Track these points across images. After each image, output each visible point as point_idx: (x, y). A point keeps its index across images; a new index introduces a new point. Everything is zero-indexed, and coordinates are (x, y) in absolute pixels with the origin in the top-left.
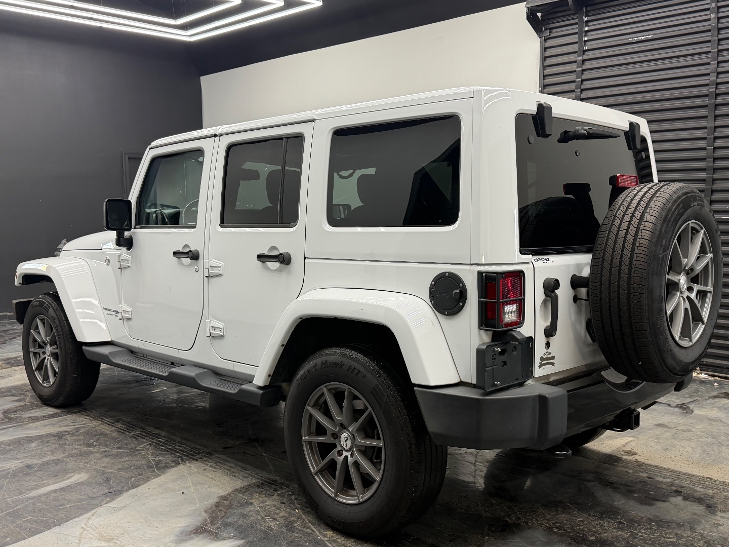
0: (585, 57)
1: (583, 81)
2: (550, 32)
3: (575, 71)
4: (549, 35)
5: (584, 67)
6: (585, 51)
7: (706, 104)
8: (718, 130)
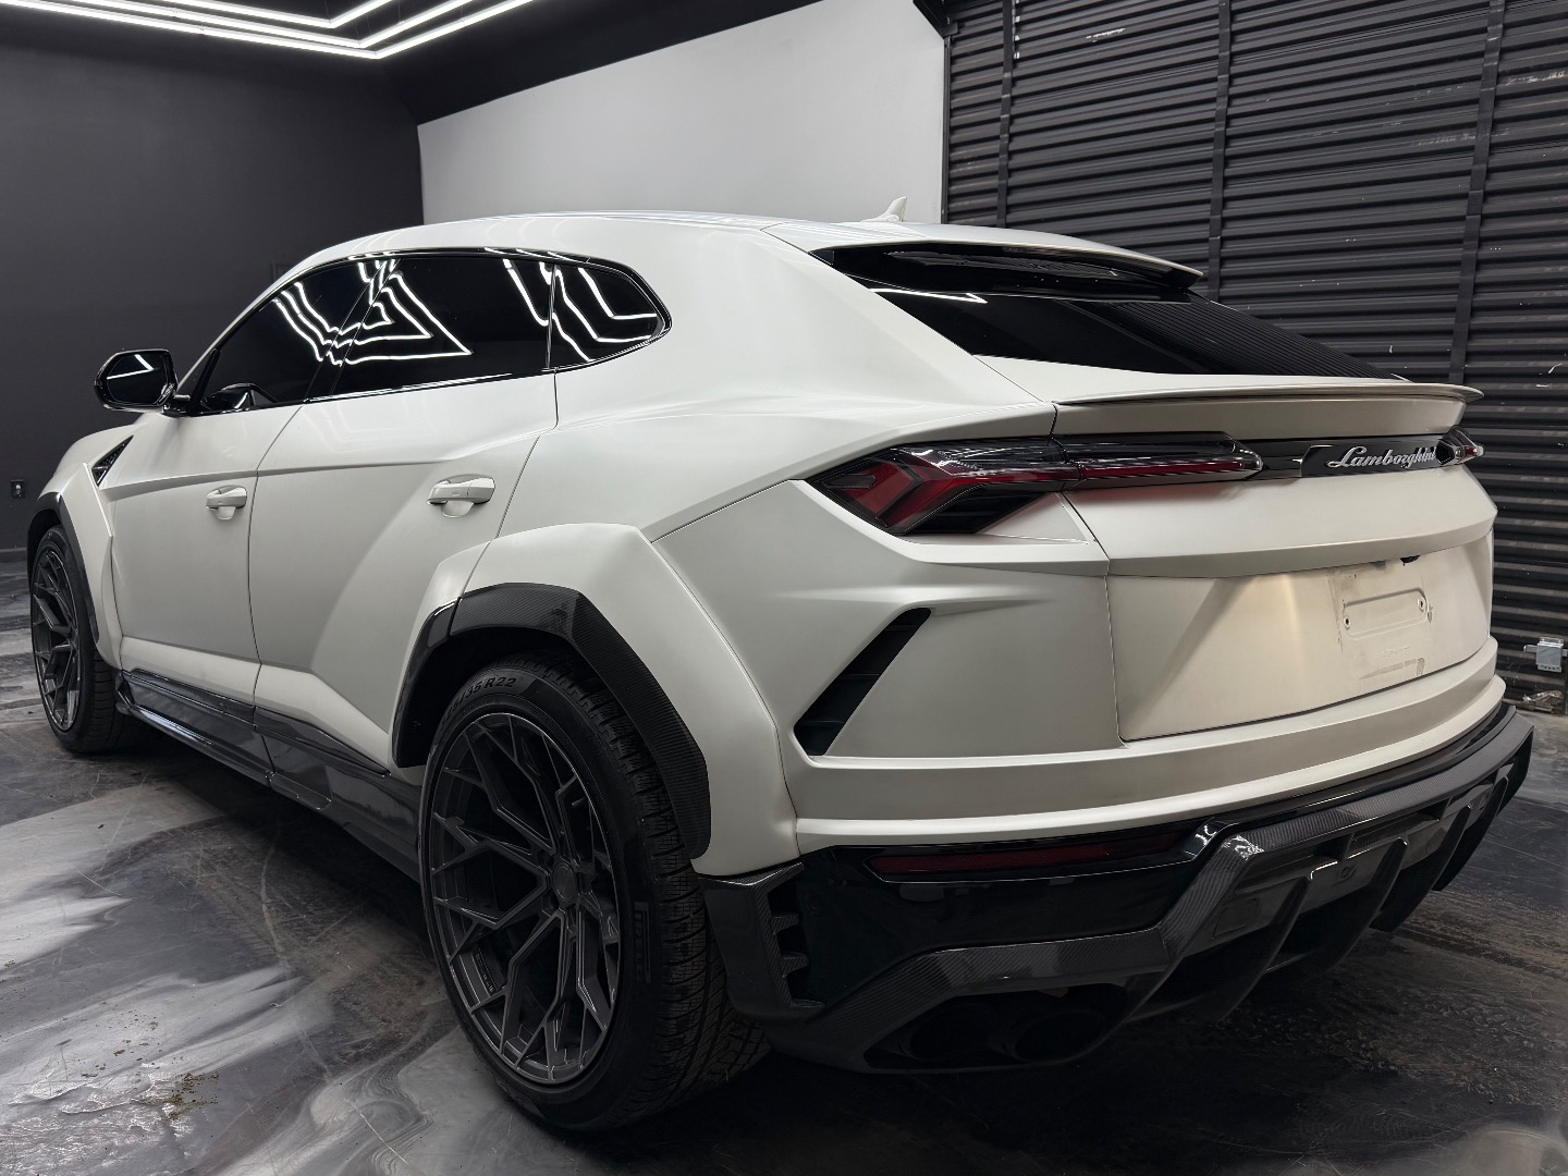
0: (1017, 73)
1: (1012, 118)
2: (959, 28)
3: (999, 100)
4: (959, 33)
5: (1016, 92)
6: (1016, 62)
7: (1210, 156)
8: (1231, 204)
